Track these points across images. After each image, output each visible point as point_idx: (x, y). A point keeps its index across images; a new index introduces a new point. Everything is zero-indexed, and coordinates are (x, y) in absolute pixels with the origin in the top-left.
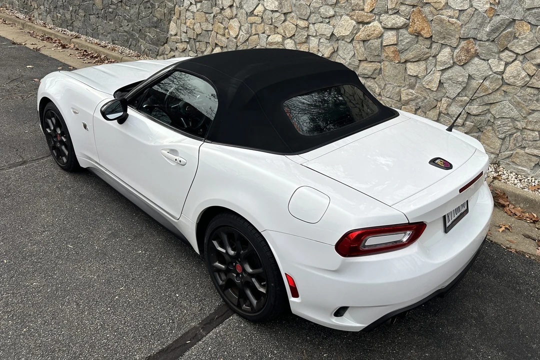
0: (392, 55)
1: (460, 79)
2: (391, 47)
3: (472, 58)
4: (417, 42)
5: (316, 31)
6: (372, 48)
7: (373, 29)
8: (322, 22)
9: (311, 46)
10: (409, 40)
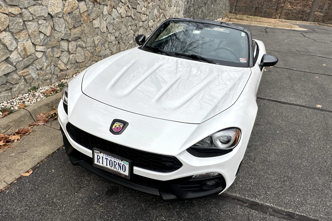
0: (86, 18)
1: (112, 22)
2: (85, 13)
3: (112, 9)
4: (94, 6)
5: (32, 14)
6: (76, 17)
7: (74, 3)
8: (34, 5)
9: (30, 31)
10: (92, 6)
